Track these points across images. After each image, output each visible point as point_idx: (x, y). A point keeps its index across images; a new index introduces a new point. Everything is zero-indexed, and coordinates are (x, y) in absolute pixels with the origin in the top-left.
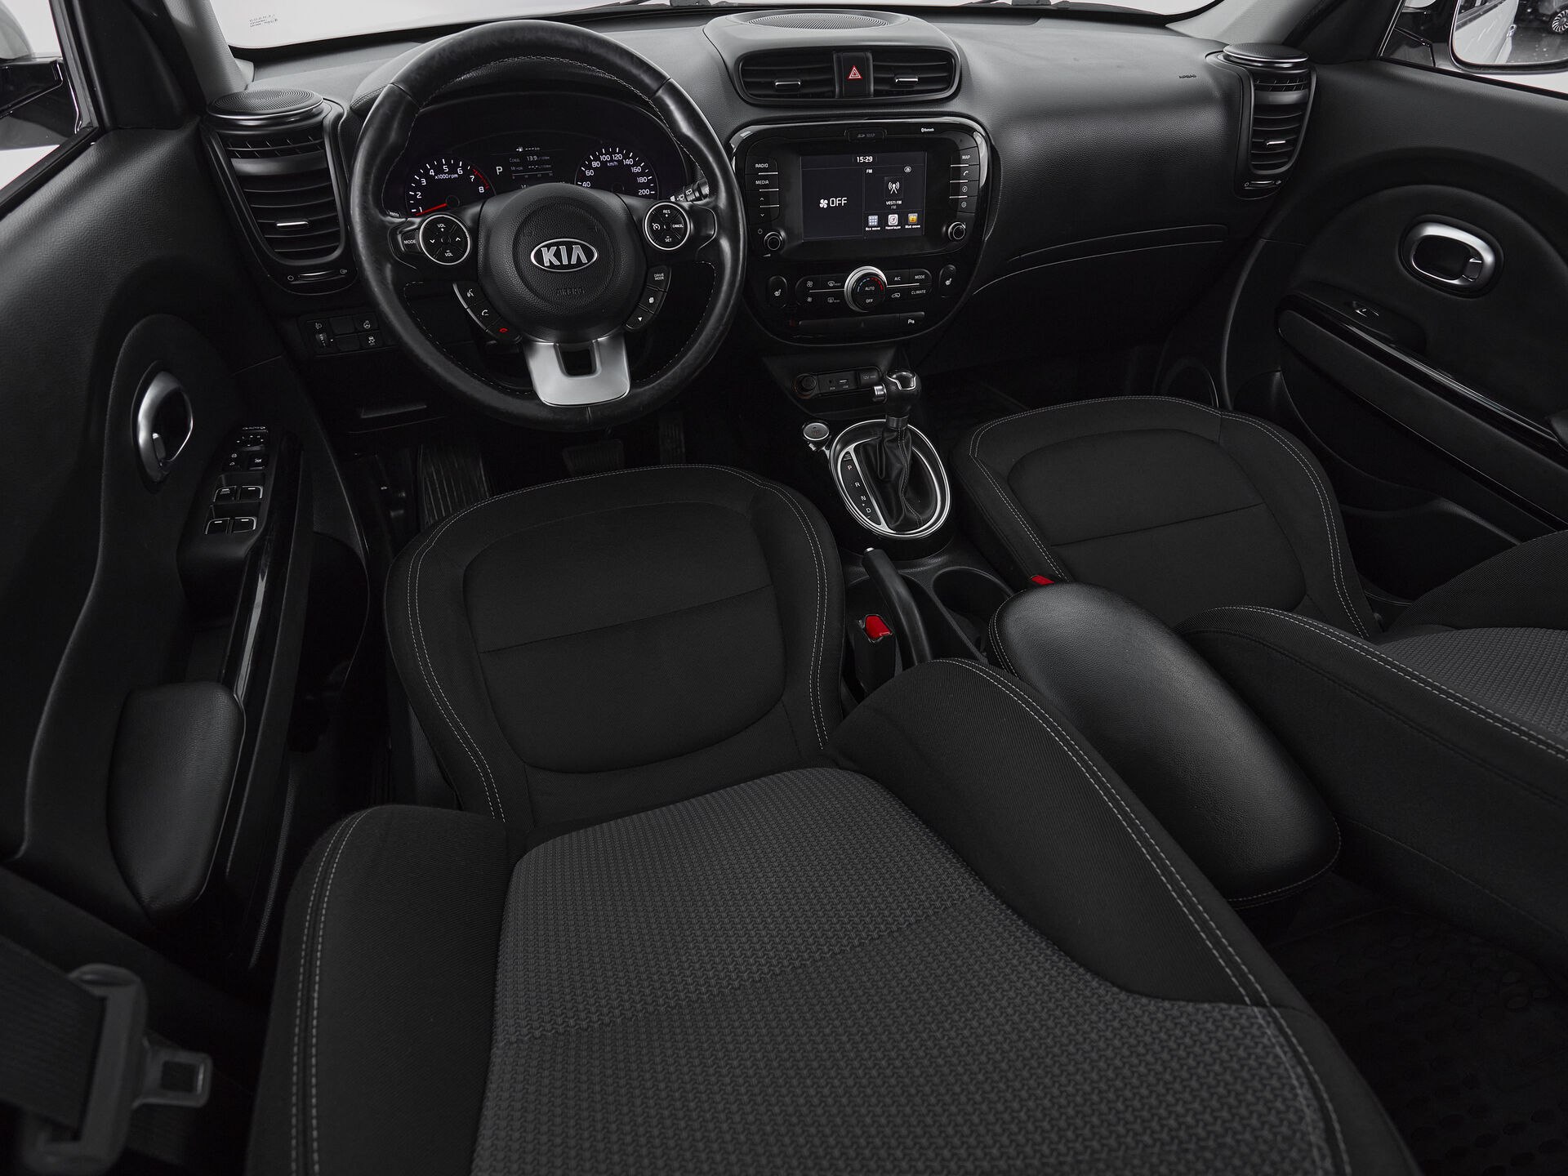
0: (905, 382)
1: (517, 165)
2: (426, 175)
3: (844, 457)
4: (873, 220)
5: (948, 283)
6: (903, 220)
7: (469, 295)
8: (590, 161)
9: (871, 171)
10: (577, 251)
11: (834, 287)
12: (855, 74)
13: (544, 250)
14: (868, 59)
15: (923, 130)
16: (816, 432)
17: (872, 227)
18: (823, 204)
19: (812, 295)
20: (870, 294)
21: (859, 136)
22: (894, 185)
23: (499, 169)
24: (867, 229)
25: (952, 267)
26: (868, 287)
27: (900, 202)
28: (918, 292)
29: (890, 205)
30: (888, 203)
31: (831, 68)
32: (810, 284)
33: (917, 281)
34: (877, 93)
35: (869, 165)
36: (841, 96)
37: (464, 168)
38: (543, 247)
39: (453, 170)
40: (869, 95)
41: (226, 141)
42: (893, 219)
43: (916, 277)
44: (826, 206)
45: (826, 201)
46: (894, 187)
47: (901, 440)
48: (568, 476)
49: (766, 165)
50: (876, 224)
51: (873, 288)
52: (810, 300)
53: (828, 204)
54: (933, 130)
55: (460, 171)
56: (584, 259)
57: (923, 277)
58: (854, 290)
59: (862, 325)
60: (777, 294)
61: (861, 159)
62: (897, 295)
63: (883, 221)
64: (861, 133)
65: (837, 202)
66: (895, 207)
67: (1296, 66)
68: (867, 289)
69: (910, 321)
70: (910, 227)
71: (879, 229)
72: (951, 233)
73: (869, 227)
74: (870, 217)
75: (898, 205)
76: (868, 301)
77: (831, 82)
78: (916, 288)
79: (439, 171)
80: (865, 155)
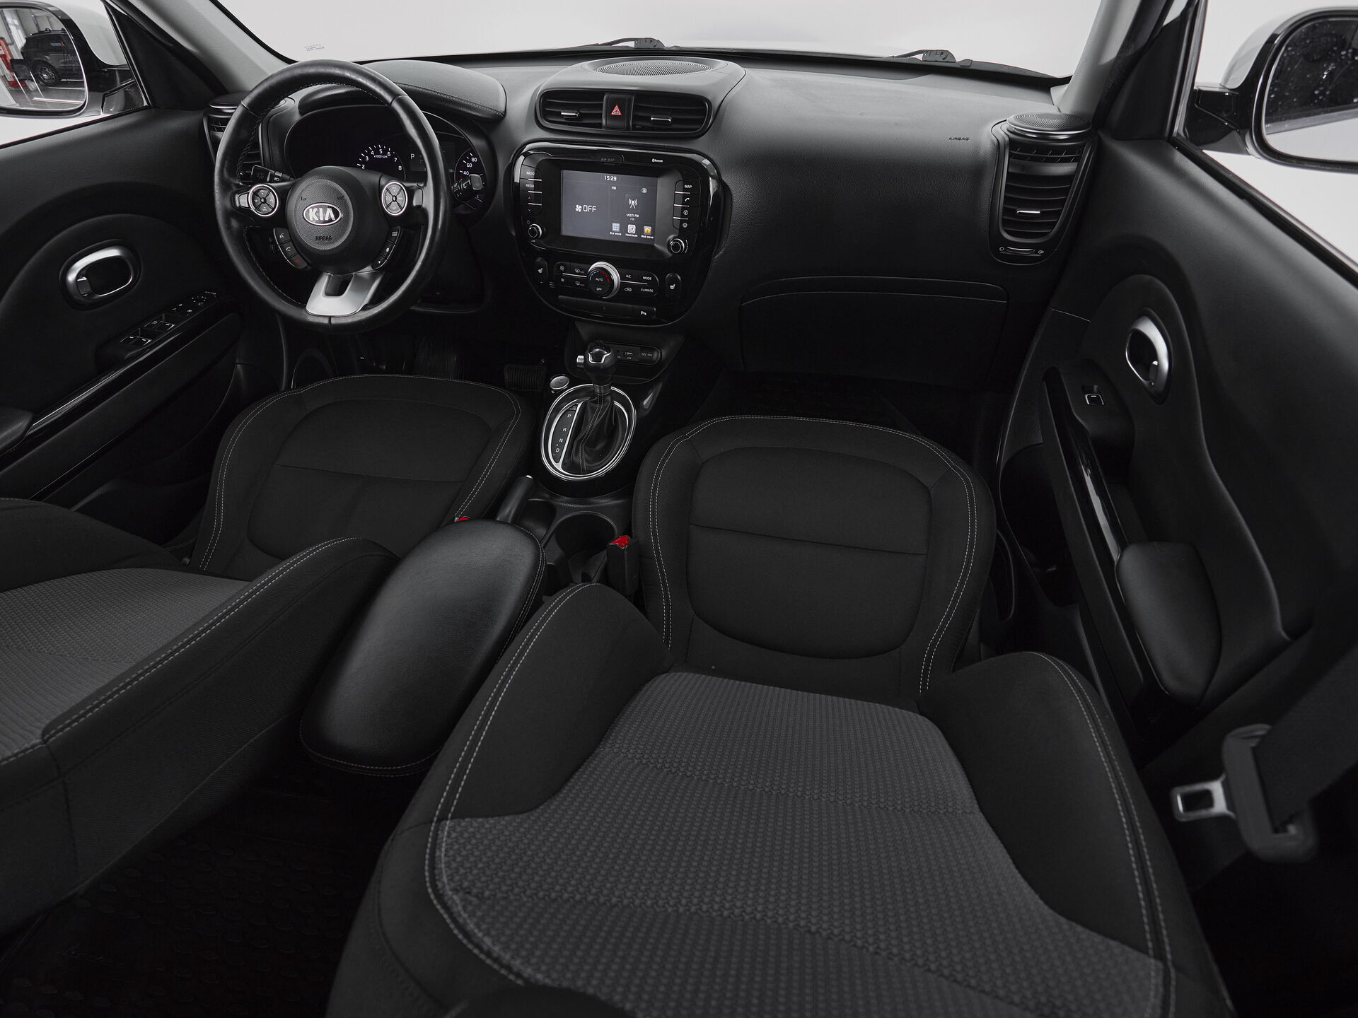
4: (616, 227)
5: (672, 287)
6: (640, 231)
8: (470, 157)
9: (615, 188)
10: (329, 211)
11: (580, 274)
12: (616, 111)
14: (630, 100)
15: (653, 160)
16: (559, 384)
17: (615, 232)
18: (578, 208)
19: (564, 277)
20: (599, 284)
21: (602, 159)
23: (412, 156)
24: (611, 233)
26: (598, 278)
27: (638, 216)
28: (646, 290)
29: (630, 217)
30: (628, 215)
31: (601, 106)
32: (562, 268)
33: (645, 281)
34: (634, 128)
35: (613, 183)
36: (606, 127)
37: (391, 152)
39: (385, 153)
40: (627, 129)
41: (210, 121)
42: (632, 228)
43: (644, 278)
44: (580, 211)
46: (633, 203)
47: (600, 403)
49: (534, 173)
50: (618, 230)
51: (602, 280)
52: (563, 280)
53: (582, 209)
54: (662, 161)
55: (389, 154)
57: (650, 279)
60: (540, 271)
61: (607, 178)
62: (629, 289)
63: (624, 229)
64: (604, 158)
65: (588, 208)
66: (633, 219)
67: (1072, 138)
69: (642, 313)
70: (645, 237)
71: (620, 234)
73: (613, 232)
74: (614, 224)
75: (635, 218)
76: (598, 289)
77: (600, 116)
78: (645, 287)
79: (377, 152)
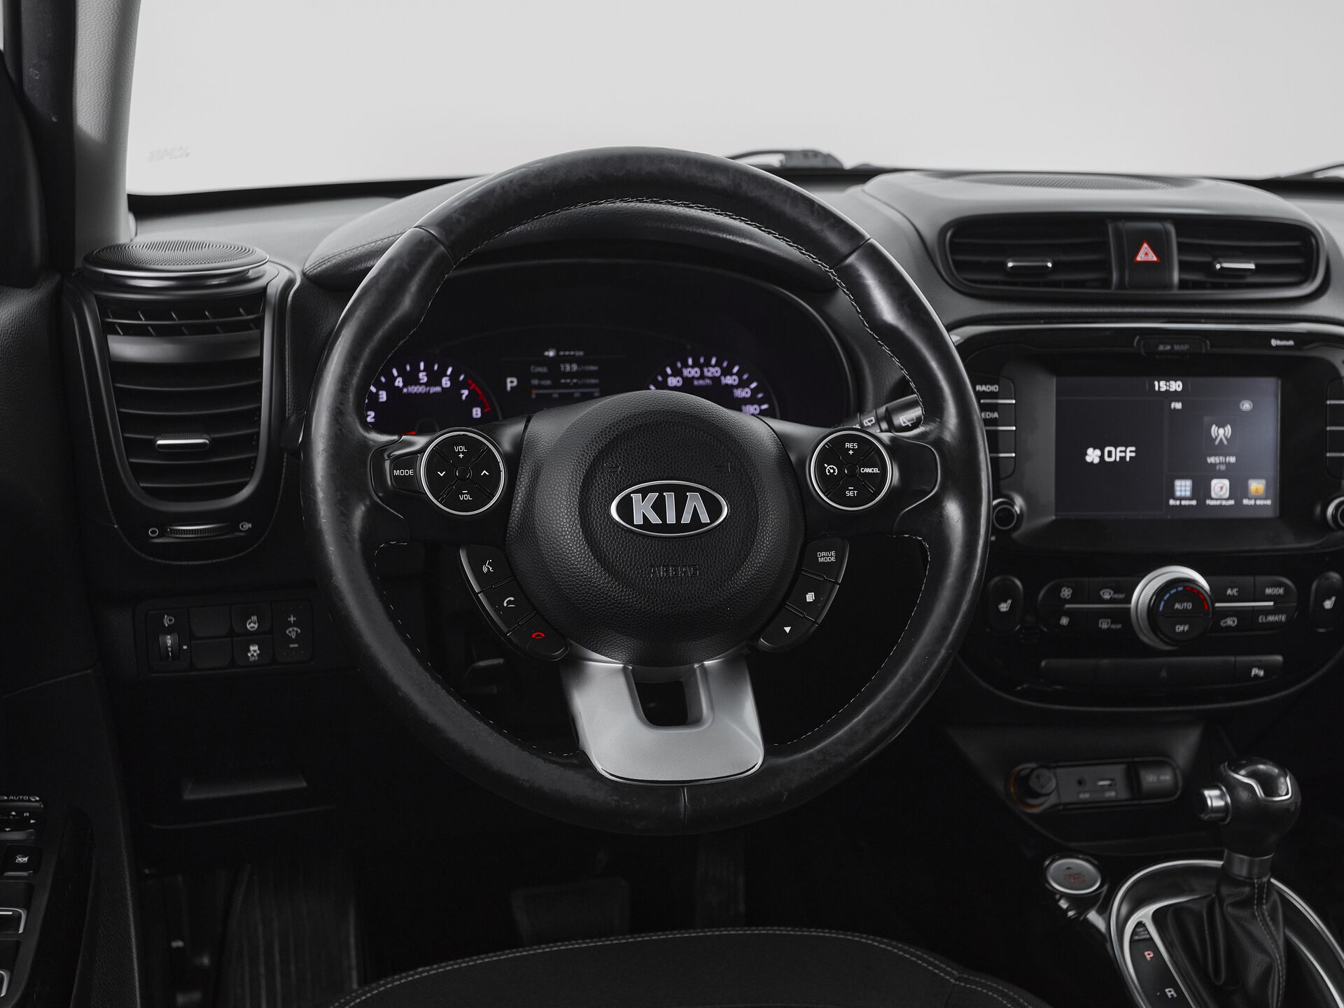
0: (1269, 785)
1: (540, 376)
2: (389, 387)
3: (1134, 933)
4: (1183, 487)
5: (1328, 604)
6: (1239, 490)
7: (485, 570)
8: (666, 376)
9: (1178, 406)
10: (694, 502)
11: (1111, 601)
12: (1146, 254)
13: (636, 498)
14: (1167, 233)
15: (1274, 342)
16: (1074, 878)
17: (1181, 499)
18: (1093, 455)
19: (1068, 613)
20: (1183, 617)
21: (1161, 348)
22: (1221, 431)
23: (511, 382)
24: (1172, 502)
25: (1335, 576)
26: (1181, 602)
27: (1232, 459)
28: (1271, 618)
29: (1215, 464)
30: (1211, 460)
31: (1104, 246)
32: (1066, 593)
33: (1269, 598)
34: (1183, 284)
35: (1175, 396)
36: (1121, 285)
37: (453, 378)
38: (634, 492)
39: (434, 379)
40: (1169, 286)
41: (106, 307)
43: (1268, 591)
44: (1096, 461)
45: (1098, 452)
47: (1260, 904)
48: (516, 943)
49: (995, 388)
50: (1188, 494)
51: (1189, 606)
52: (1064, 621)
53: (1102, 457)
54: (1291, 343)
55: (446, 382)
56: (705, 518)
57: (1281, 591)
58: (1152, 609)
59: (1164, 674)
60: (1004, 607)
61: (1162, 386)
62: (1231, 622)
63: (1201, 491)
64: (1165, 344)
65: (1116, 454)
66: (1223, 468)
68: (1177, 606)
69: (1255, 671)
70: (1252, 502)
71: (1194, 503)
72: (1334, 516)
73: (1175, 499)
75: (1228, 465)
76: (1179, 628)
77: (1104, 265)
78: (1267, 612)
79: (411, 379)
80: (1168, 377)
